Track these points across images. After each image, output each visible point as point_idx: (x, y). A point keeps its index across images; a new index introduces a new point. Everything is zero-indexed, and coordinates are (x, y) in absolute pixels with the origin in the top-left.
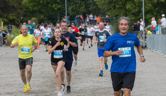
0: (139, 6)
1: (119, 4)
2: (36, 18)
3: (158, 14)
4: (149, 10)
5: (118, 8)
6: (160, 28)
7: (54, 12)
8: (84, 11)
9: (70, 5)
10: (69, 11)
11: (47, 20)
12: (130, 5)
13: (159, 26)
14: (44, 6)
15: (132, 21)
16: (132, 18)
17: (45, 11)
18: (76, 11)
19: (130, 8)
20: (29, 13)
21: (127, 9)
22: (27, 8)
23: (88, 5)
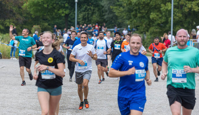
0: (166, 16)
1: (141, 13)
2: (38, 26)
3: (189, 27)
4: (179, 20)
5: (139, 17)
6: (192, 43)
7: (60, 19)
8: (97, 20)
9: (81, 12)
10: (79, 19)
12: (154, 14)
13: (190, 42)
14: (49, 12)
15: (157, 33)
16: (157, 30)
17: (50, 19)
18: (88, 19)
19: (155, 18)
20: (31, 20)
21: (150, 19)
22: (27, 14)
23: (103, 12)
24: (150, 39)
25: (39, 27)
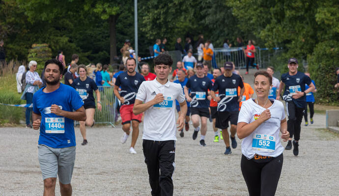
1: (293, 8)
2: (45, 45)
5: (291, 19)
7: (98, 27)
8: (186, 27)
9: (148, 10)
10: (145, 25)
11: (78, 51)
12: (326, 11)
14: (71, 11)
15: (332, 57)
16: (332, 49)
17: (71, 26)
19: (327, 20)
20: (26, 31)
21: (317, 24)
22: (18, 15)
23: (201, 9)
24: (317, 71)
25: (46, 47)
